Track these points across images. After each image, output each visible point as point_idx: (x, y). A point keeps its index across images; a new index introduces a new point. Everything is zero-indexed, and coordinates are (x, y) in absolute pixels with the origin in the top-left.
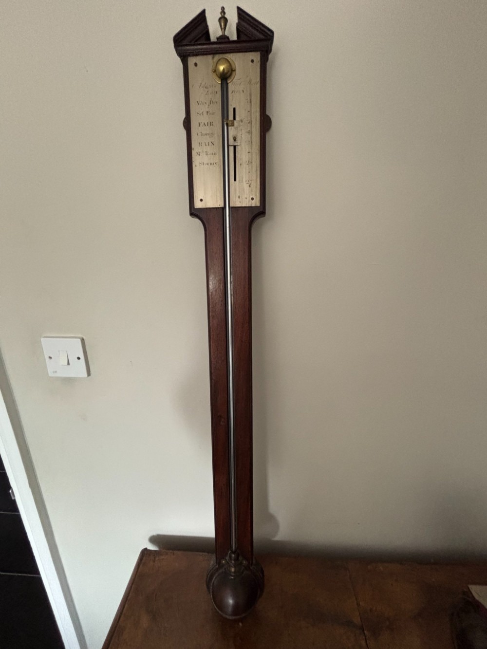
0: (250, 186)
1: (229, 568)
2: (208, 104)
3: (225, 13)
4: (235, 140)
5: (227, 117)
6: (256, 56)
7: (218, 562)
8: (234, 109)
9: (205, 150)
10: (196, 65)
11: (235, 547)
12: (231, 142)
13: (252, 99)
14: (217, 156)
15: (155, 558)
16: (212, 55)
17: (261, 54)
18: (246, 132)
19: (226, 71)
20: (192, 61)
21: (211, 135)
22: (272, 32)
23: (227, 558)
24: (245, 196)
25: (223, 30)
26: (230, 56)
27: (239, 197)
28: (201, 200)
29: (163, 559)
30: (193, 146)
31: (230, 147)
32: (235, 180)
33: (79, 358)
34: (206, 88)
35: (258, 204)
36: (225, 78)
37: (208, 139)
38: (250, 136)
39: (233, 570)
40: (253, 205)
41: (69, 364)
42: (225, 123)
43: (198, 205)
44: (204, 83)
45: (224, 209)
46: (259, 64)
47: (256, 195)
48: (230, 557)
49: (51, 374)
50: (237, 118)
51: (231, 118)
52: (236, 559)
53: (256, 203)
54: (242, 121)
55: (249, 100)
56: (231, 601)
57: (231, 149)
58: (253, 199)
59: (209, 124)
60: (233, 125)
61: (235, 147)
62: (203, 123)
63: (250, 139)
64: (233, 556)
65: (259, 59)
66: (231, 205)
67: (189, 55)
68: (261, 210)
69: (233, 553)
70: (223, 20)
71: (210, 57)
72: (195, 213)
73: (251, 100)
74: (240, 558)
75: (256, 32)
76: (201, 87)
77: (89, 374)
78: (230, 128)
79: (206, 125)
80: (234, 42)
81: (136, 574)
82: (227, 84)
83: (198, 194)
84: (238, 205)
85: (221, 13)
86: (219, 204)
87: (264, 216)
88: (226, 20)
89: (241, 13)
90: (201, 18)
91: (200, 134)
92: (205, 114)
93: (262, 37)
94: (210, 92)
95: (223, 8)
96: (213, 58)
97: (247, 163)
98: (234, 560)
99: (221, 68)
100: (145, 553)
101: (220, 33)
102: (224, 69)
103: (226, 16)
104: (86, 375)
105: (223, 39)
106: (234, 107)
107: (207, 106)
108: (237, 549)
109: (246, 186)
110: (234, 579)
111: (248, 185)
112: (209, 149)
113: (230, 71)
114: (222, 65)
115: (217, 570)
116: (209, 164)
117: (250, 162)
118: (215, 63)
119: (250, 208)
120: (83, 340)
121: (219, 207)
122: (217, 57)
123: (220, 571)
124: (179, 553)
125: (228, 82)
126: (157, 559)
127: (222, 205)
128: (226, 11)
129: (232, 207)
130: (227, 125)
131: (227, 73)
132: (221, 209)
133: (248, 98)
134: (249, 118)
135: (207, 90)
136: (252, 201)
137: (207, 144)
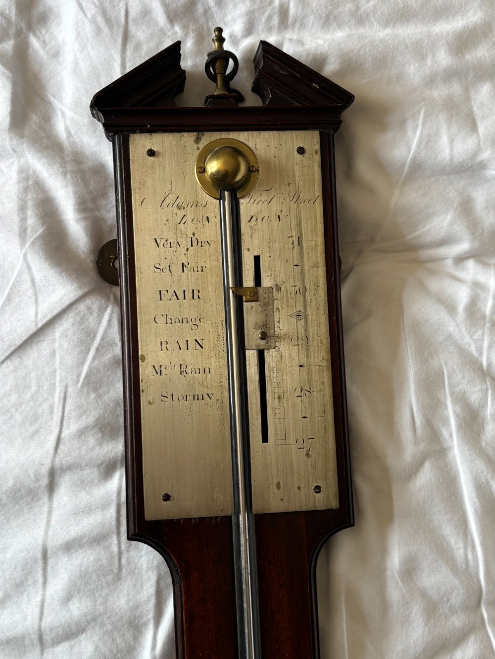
0: (308, 454)
2: (183, 246)
4: (261, 337)
6: (310, 140)
8: (257, 259)
9: (176, 363)
10: (152, 153)
12: (251, 340)
13: (304, 237)
14: (212, 375)
16: (195, 134)
17: (321, 134)
18: (292, 316)
20: (140, 144)
21: (195, 322)
24: (298, 485)
27: (278, 486)
28: (166, 497)
30: (142, 351)
31: (248, 354)
32: (265, 439)
34: (179, 208)
35: (334, 504)
37: (185, 333)
38: (301, 323)
40: (321, 506)
42: (232, 293)
43: (154, 510)
44: (171, 199)
45: (232, 520)
46: (318, 158)
47: (327, 479)
50: (266, 281)
51: (248, 281)
53: (327, 500)
54: (277, 288)
55: (295, 239)
58: (318, 489)
59: (189, 295)
60: (255, 298)
61: (261, 353)
62: (171, 292)
63: (301, 333)
65: (317, 147)
66: (255, 510)
67: (133, 131)
71: (188, 139)
73: (299, 240)
76: (165, 204)
78: (245, 306)
79: (181, 296)
83: (157, 480)
84: (277, 508)
86: (220, 507)
91: (161, 320)
92: (177, 269)
93: (323, 102)
94: (189, 218)
96: (198, 140)
97: (298, 393)
105: (223, 102)
106: (257, 254)
107: (182, 249)
109: (297, 456)
111: (304, 451)
112: (188, 357)
116: (190, 398)
117: (305, 391)
121: (220, 514)
122: (209, 139)
125: (240, 195)
127: (227, 511)
129: (259, 515)
130: (238, 299)
132: (226, 522)
133: (294, 233)
134: (298, 284)
135: (181, 213)
136: (317, 495)
137: (184, 346)
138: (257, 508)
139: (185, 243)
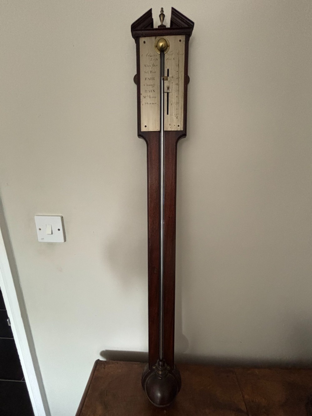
0: (177, 118)
1: (158, 372)
2: (151, 66)
3: (163, 11)
4: (168, 89)
5: (163, 75)
6: (183, 38)
7: (150, 367)
8: (168, 70)
9: (148, 95)
10: (144, 42)
11: (162, 357)
12: (166, 90)
13: (180, 64)
14: (156, 99)
15: (105, 366)
17: (186, 36)
18: (175, 84)
19: (163, 46)
20: (142, 40)
21: (153, 86)
22: (193, 23)
23: (157, 364)
24: (174, 124)
25: (162, 22)
26: (166, 38)
27: (170, 125)
28: (146, 126)
29: (110, 367)
30: (141, 92)
31: (165, 93)
32: (168, 114)
33: (59, 230)
34: (150, 56)
35: (182, 129)
36: (163, 51)
37: (151, 88)
38: (178, 86)
39: (160, 373)
40: (179, 130)
41: (52, 233)
42: (162, 78)
43: (143, 129)
44: (149, 54)
45: (160, 132)
46: (184, 42)
47: (181, 124)
48: (159, 364)
49: (40, 240)
50: (170, 75)
51: (166, 75)
52: (163, 366)
53: (181, 128)
54: (173, 77)
56: (159, 395)
57: (166, 94)
58: (179, 126)
59: (152, 79)
60: (167, 80)
61: (168, 93)
62: (148, 78)
63: (177, 89)
64: (161, 363)
65: (184, 39)
66: (164, 130)
67: (141, 37)
68: (184, 133)
69: (161, 361)
70: (162, 15)
71: (153, 38)
72: (141, 135)
73: (178, 65)
74: (166, 365)
75: (183, 23)
76: (147, 56)
77: (65, 240)
78: (165, 81)
79: (150, 79)
80: (168, 29)
81: (93, 377)
82: (164, 54)
83: (144, 122)
84: (169, 129)
85: (161, 12)
86: (157, 129)
87: (185, 138)
88: (164, 16)
89: (174, 11)
90: (149, 14)
91: (146, 85)
92: (149, 72)
93: (186, 26)
94: (153, 59)
95: (162, 9)
96: (156, 38)
97: (176, 103)
98: (161, 366)
99: (161, 44)
100: (98, 362)
101: (160, 24)
102: (162, 45)
103: (164, 13)
104: (63, 241)
105: (162, 27)
106: (168, 68)
107: (151, 68)
108: (163, 358)
109: (174, 118)
110: (162, 379)
111: (176, 117)
112: (151, 94)
113: (166, 47)
114: (161, 42)
115: (150, 373)
116: (151, 104)
117: (178, 103)
118: (157, 42)
119: (177, 132)
120: (62, 217)
121: (157, 131)
122: (158, 38)
123: (152, 374)
124: (122, 362)
125: (165, 53)
126: (106, 366)
127: (159, 130)
128: (164, 10)
129: (165, 131)
130: (163, 79)
131: (165, 47)
132: (158, 132)
133: (177, 63)
134: (177, 76)
135: (151, 58)
136: (178, 127)
137: (150, 91)
138: (165, 130)
139: (152, 66)
